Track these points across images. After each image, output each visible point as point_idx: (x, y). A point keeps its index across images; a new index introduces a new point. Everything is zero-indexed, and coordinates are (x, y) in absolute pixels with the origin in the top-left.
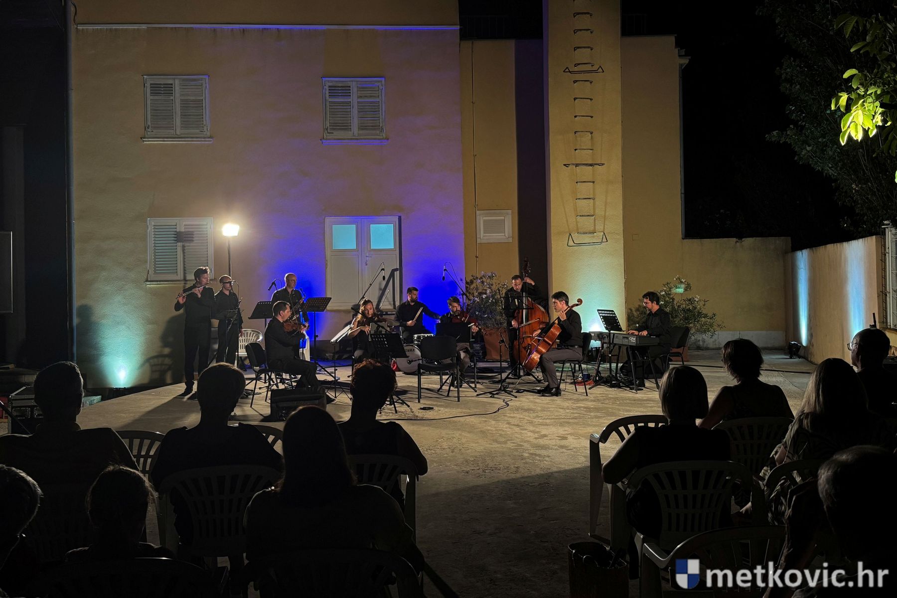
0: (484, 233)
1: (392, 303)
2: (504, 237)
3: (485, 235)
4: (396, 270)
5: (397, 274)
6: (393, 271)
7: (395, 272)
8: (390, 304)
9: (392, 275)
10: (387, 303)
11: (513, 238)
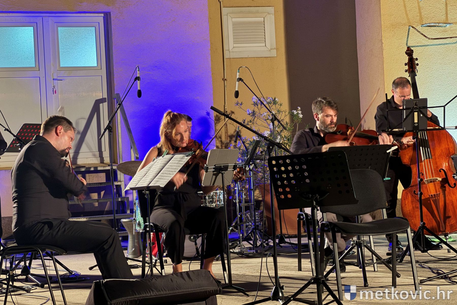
0: (235, 42)
1: (97, 153)
2: (265, 49)
3: (235, 45)
4: (102, 100)
5: (104, 107)
6: (98, 103)
7: (101, 105)
8: (94, 155)
9: (96, 109)
10: (90, 155)
11: (277, 49)
